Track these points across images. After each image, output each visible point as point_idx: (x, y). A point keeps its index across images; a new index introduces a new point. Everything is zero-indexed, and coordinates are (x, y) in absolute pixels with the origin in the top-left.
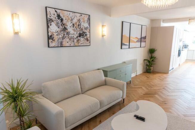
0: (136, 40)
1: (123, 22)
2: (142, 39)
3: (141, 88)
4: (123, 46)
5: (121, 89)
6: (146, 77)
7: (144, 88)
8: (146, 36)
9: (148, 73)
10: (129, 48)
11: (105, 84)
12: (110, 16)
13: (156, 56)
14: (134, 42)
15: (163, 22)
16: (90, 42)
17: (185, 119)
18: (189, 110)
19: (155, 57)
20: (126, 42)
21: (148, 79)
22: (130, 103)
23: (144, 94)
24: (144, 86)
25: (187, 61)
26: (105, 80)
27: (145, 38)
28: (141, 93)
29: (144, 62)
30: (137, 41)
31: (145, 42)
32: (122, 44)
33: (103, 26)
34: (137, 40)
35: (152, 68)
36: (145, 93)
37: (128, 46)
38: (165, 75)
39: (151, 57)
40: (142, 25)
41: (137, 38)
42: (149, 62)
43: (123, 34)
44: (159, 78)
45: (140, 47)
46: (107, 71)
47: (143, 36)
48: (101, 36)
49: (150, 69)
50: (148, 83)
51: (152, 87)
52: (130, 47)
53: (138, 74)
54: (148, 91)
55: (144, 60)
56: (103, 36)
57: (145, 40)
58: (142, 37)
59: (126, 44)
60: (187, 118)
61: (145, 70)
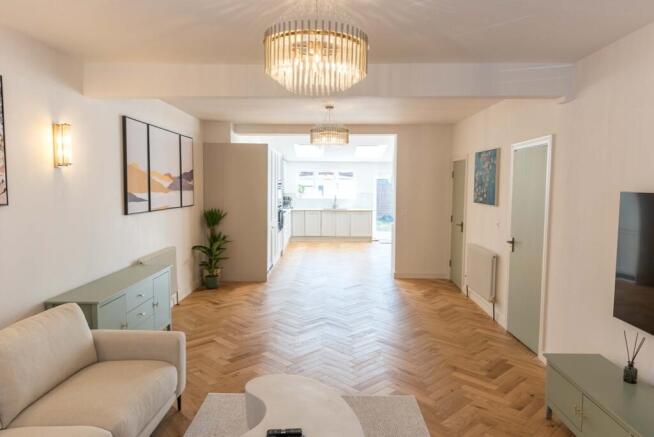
0: (166, 183)
1: (124, 119)
2: (183, 181)
3: (213, 341)
4: (130, 204)
5: (170, 363)
6: (210, 304)
7: (220, 340)
8: (192, 171)
9: (209, 288)
10: (150, 210)
11: (98, 356)
12: (81, 90)
13: (226, 234)
14: (162, 189)
15: (235, 131)
16: (6, 190)
17: (363, 398)
18: (360, 369)
19: (224, 238)
20: (137, 189)
21: (219, 308)
22: (202, 402)
23: (231, 361)
24: (218, 334)
25: (295, 240)
26: (96, 344)
27: (190, 175)
28: (221, 358)
29: (193, 253)
30: (171, 187)
31: (192, 188)
32: (126, 197)
33: (55, 126)
34: (171, 181)
35: (219, 271)
36: (232, 355)
37: (147, 203)
38: (260, 289)
39: (214, 238)
40: (180, 136)
41: (169, 175)
42: (209, 252)
43: (129, 162)
44: (247, 301)
45: (179, 205)
46: (95, 304)
47: (186, 169)
48: (49, 166)
49: (213, 276)
50: (225, 321)
51: (241, 333)
52: (152, 208)
53: (180, 299)
54: (236, 347)
55: (194, 248)
56: (57, 166)
57: (191, 183)
58: (183, 172)
59: (139, 195)
60: (365, 393)
61: (198, 281)
